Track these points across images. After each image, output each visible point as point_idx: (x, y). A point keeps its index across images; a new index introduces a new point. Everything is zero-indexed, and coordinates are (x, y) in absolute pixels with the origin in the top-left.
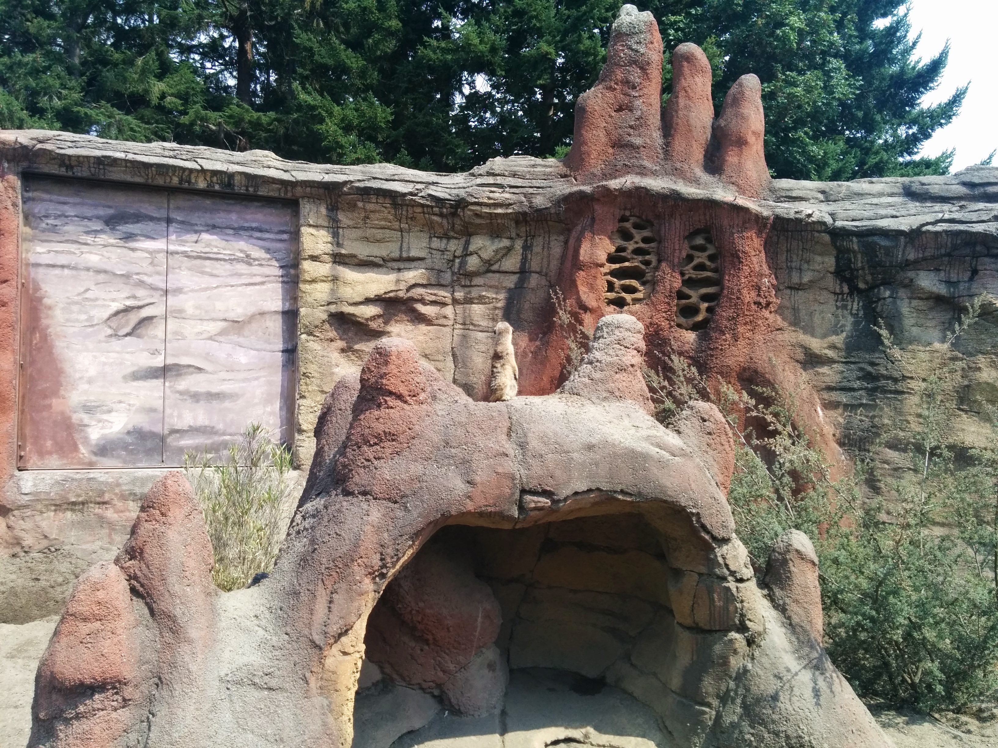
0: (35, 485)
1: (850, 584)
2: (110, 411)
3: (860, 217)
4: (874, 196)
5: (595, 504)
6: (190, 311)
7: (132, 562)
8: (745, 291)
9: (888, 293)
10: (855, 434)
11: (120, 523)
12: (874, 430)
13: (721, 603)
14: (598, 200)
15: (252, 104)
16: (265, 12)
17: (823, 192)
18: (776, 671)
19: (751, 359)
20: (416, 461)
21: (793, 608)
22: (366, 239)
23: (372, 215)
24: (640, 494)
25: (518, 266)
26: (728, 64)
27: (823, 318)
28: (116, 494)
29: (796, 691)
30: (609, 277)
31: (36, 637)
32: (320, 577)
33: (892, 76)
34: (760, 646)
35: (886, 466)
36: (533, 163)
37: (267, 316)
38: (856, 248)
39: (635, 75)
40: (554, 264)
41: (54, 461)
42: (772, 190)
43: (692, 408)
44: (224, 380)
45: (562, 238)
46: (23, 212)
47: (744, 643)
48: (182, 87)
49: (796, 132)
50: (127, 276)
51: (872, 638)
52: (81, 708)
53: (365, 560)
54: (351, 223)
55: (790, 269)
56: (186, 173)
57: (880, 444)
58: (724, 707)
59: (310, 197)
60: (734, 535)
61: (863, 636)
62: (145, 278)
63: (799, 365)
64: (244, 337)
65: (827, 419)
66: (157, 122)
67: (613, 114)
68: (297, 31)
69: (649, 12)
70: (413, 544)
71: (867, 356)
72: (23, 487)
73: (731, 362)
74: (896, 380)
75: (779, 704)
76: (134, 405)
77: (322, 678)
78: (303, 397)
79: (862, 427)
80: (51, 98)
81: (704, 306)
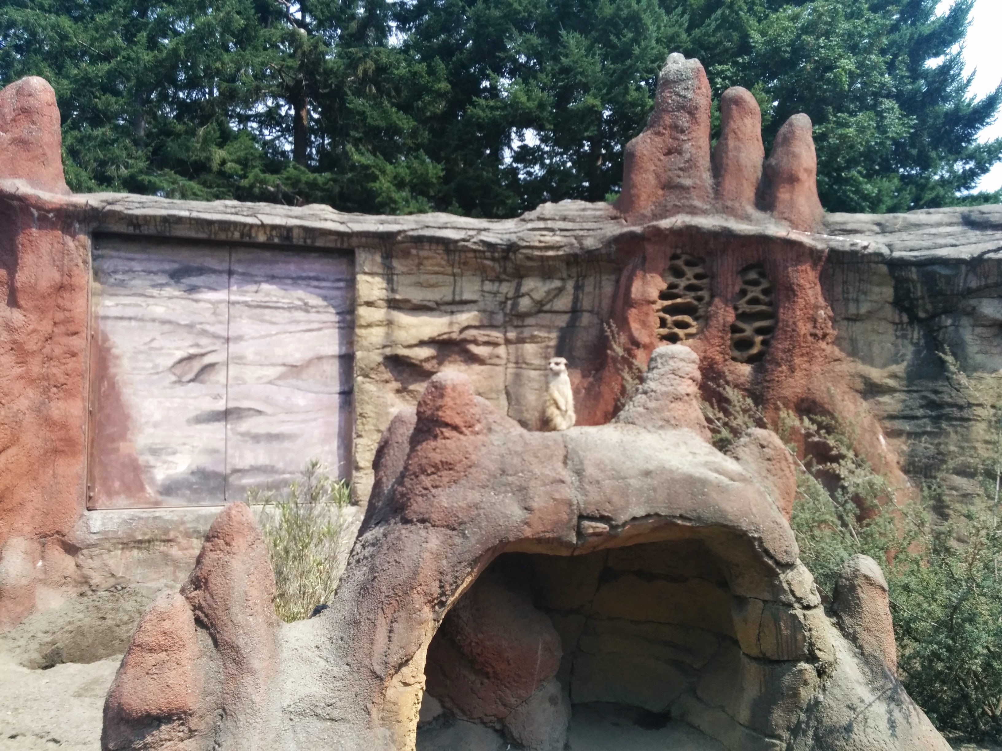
0: (103, 524)
1: (922, 611)
2: (174, 453)
3: (918, 247)
4: (932, 226)
5: (654, 529)
6: (250, 357)
7: (197, 592)
8: (800, 324)
9: (949, 322)
10: (920, 461)
11: (185, 560)
12: (940, 457)
13: (789, 632)
14: (649, 240)
15: (308, 167)
16: (319, 81)
17: (879, 224)
18: (849, 703)
19: (809, 389)
20: (473, 488)
21: (864, 637)
22: (420, 285)
23: (426, 262)
24: (699, 519)
25: (570, 305)
26: (776, 109)
27: (882, 348)
28: (180, 532)
29: (871, 722)
30: (661, 314)
31: (102, 676)
32: (380, 605)
33: (946, 114)
34: (831, 677)
35: (954, 493)
36: (583, 207)
37: (324, 361)
38: (915, 277)
39: (684, 120)
40: (606, 303)
41: (122, 500)
42: (826, 225)
43: (749, 435)
44: (283, 422)
45: (613, 277)
46: (93, 268)
47: (815, 673)
48: (242, 154)
49: (849, 171)
50: (190, 326)
51: (950, 668)
52: (149, 739)
53: (425, 588)
54: (405, 269)
55: (847, 300)
56: (247, 228)
57: (947, 471)
58: (795, 738)
59: (365, 247)
60: (798, 562)
61: (940, 666)
62: (208, 328)
63: (859, 395)
64: (302, 380)
65: (891, 448)
66: (218, 186)
67: (662, 157)
68: (351, 97)
69: (696, 60)
70: (472, 571)
71: (930, 384)
72: (92, 526)
73: (788, 393)
74: (961, 408)
75: (853, 736)
76: (197, 447)
77: (383, 709)
78: (359, 436)
79: (928, 454)
80: (118, 168)
81: (759, 338)
